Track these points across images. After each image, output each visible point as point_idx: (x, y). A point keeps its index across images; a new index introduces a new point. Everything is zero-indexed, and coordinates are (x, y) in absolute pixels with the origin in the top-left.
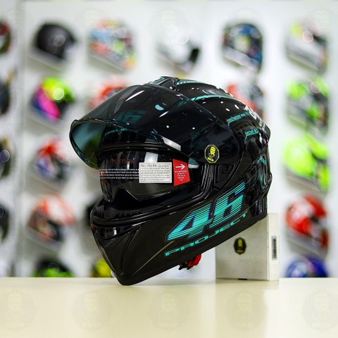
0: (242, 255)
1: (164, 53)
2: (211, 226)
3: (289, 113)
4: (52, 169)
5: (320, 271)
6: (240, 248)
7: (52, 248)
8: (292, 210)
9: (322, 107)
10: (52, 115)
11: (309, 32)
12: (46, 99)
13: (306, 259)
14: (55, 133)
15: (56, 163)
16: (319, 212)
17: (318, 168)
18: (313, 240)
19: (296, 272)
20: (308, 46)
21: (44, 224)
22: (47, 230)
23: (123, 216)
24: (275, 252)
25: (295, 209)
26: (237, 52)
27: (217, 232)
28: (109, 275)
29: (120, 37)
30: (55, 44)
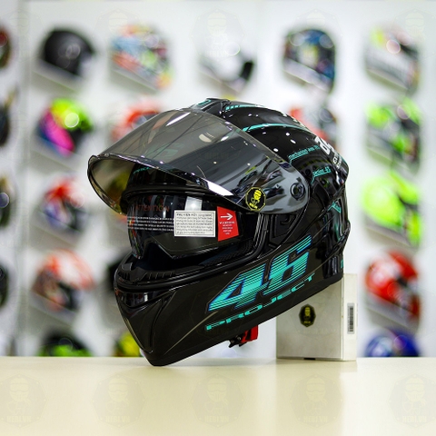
0: (310, 327)
1: (208, 68)
2: (266, 293)
3: (369, 145)
4: (64, 218)
5: (409, 349)
6: (308, 318)
7: (65, 318)
8: (374, 270)
9: (412, 137)
10: (64, 147)
11: (395, 41)
12: (56, 127)
13: (391, 334)
14: (68, 170)
15: (68, 209)
16: (408, 273)
17: (406, 216)
18: (401, 309)
19: (379, 350)
21: (54, 288)
22: (57, 296)
23: (152, 279)
24: (351, 323)
25: (377, 269)
27: (274, 300)
28: (137, 354)
29: (151, 47)
30: (68, 56)
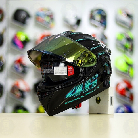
0: (99, 104)
1: (66, 22)
3: (117, 46)
4: (21, 69)
9: (131, 43)
10: (20, 47)
11: (125, 13)
12: (18, 40)
13: (124, 106)
14: (22, 54)
15: (22, 66)
16: (129, 86)
17: (129, 69)
18: (127, 98)
19: (120, 111)
20: (125, 19)
21: (17, 91)
22: (18, 94)
25: (120, 85)
26: (96, 21)
28: (44, 112)
29: (48, 15)
30: (22, 18)
